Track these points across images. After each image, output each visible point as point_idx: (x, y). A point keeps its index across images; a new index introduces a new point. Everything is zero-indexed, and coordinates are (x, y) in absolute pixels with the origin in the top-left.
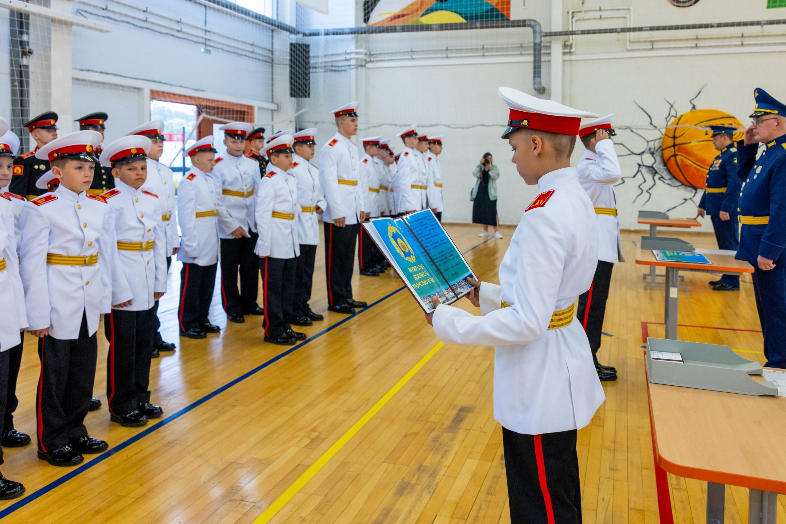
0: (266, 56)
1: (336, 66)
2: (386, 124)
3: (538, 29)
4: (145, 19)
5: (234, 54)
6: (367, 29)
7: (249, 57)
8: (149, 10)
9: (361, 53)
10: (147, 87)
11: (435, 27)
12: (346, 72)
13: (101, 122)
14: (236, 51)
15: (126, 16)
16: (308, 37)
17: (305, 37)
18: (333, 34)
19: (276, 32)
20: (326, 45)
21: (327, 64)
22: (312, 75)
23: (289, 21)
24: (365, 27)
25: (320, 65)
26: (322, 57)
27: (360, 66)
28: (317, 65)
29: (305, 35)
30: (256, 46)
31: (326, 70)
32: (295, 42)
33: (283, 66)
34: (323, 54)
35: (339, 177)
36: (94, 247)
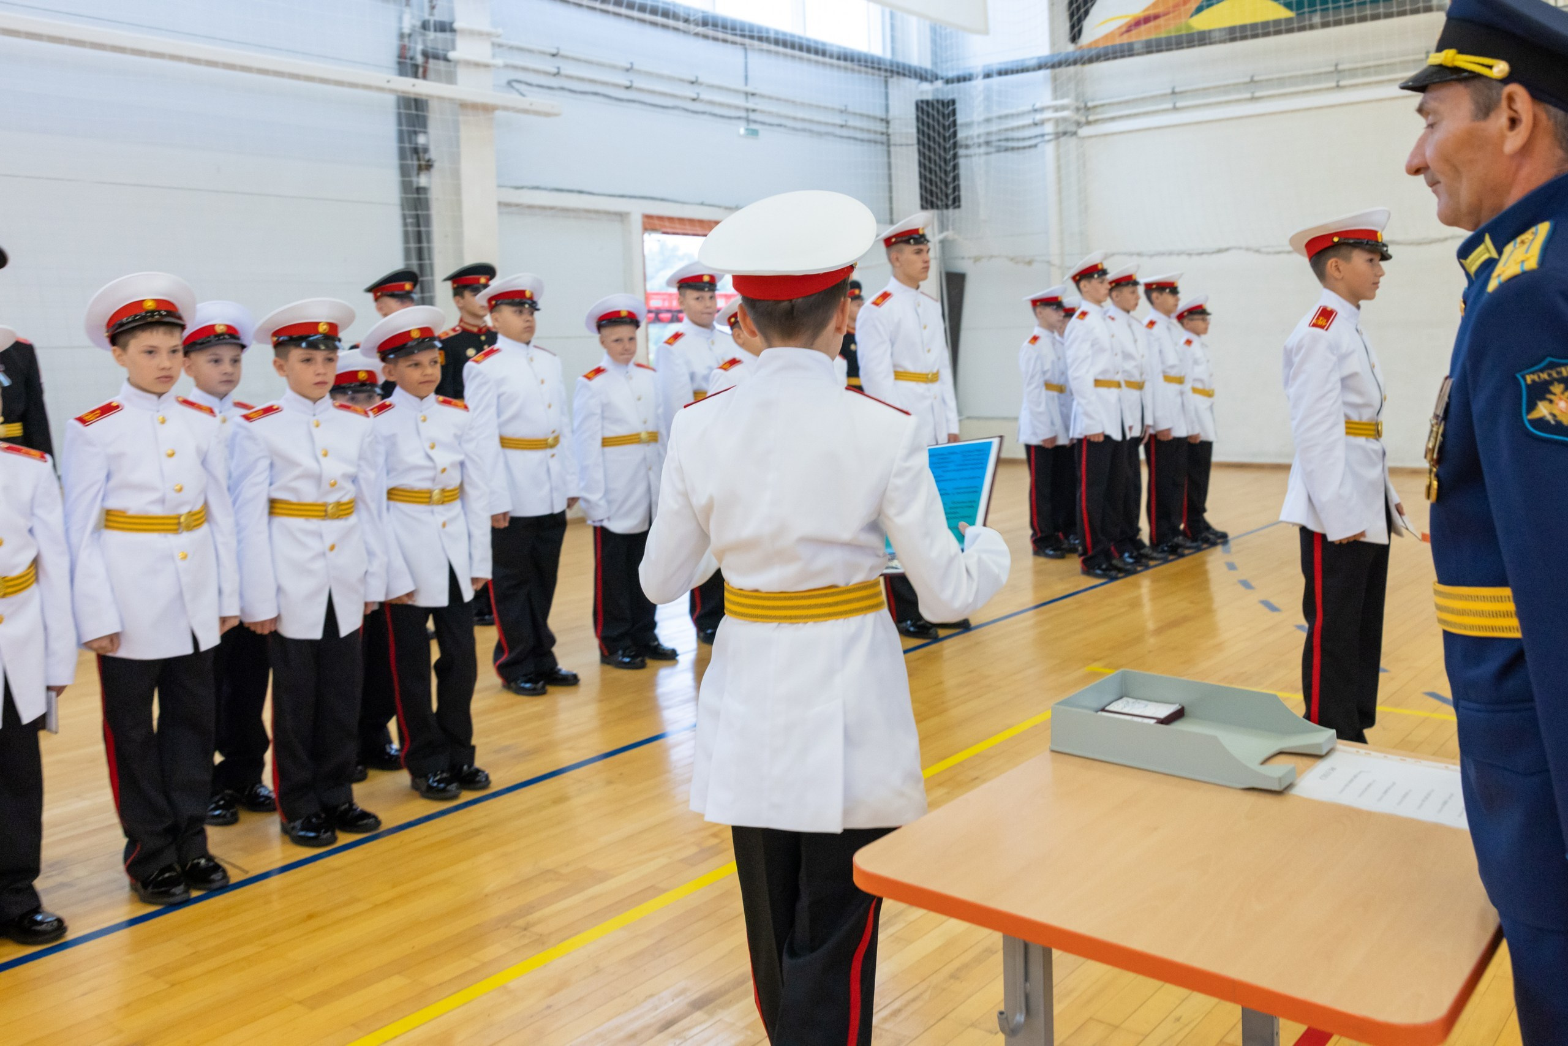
0: (869, 131)
1: (1013, 139)
2: (1118, 254)
4: (628, 84)
5: (809, 134)
6: (1078, 54)
7: (841, 137)
8: (636, 67)
9: (1067, 108)
10: (637, 210)
11: (1217, 34)
12: (1033, 151)
13: (483, 280)
14: (815, 128)
15: (594, 82)
16: (956, 85)
17: (950, 86)
18: (1001, 73)
19: (894, 81)
20: (988, 98)
21: (994, 138)
22: (962, 162)
23: (917, 56)
24: (1074, 52)
25: (976, 140)
26: (979, 124)
27: (1065, 133)
28: (969, 142)
29: (948, 81)
30: (855, 114)
31: (992, 150)
32: (929, 97)
33: (910, 148)
34: (982, 118)
35: (895, 366)
36: (342, 488)
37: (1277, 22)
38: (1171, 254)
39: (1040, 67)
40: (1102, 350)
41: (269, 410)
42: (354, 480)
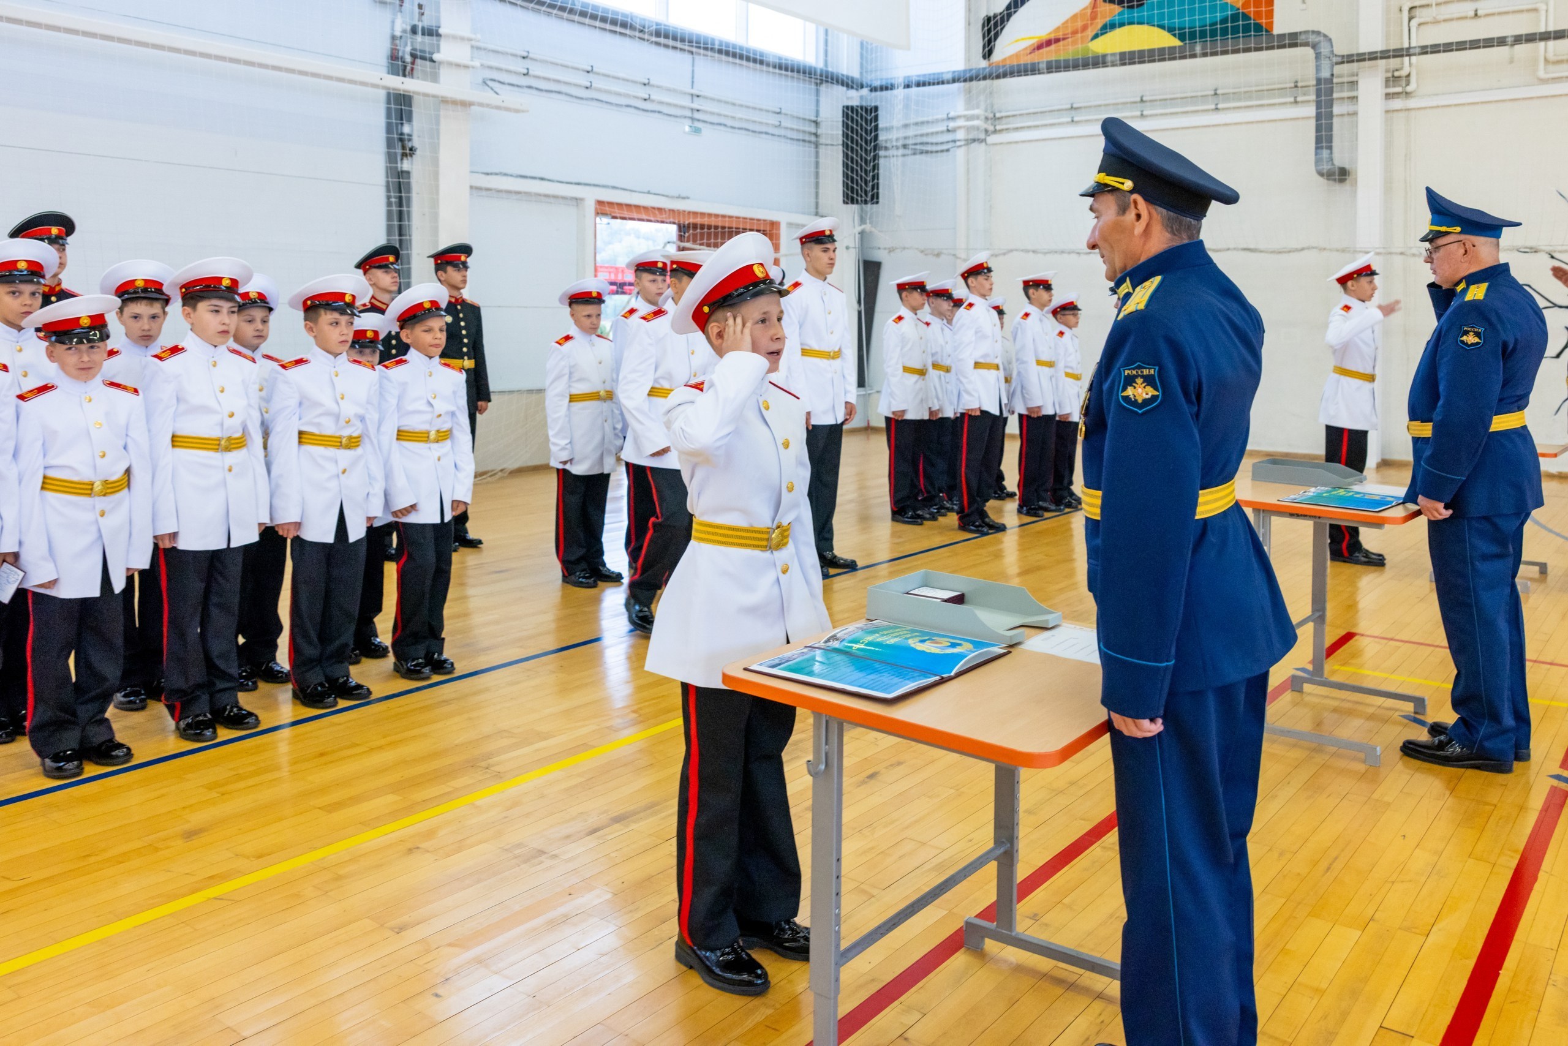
0: (798, 130)
1: (927, 145)
3: (1324, 50)
4: (588, 84)
5: (747, 132)
6: (988, 70)
7: (773, 135)
8: (596, 69)
9: (977, 117)
10: (590, 196)
11: (1109, 59)
12: (946, 154)
13: (463, 258)
14: (751, 127)
15: (558, 81)
16: (878, 93)
17: (874, 94)
18: (918, 85)
19: (823, 88)
20: (907, 106)
21: (910, 142)
22: (882, 161)
23: (847, 65)
24: (984, 69)
25: (894, 144)
26: (898, 128)
27: (974, 140)
28: (889, 145)
29: (873, 89)
30: (786, 114)
31: (909, 152)
32: (855, 103)
33: (835, 147)
34: (902, 123)
35: (802, 344)
36: (353, 425)
37: (1162, 51)
38: (1063, 252)
39: (954, 81)
40: (984, 337)
41: (300, 362)
42: (362, 419)
